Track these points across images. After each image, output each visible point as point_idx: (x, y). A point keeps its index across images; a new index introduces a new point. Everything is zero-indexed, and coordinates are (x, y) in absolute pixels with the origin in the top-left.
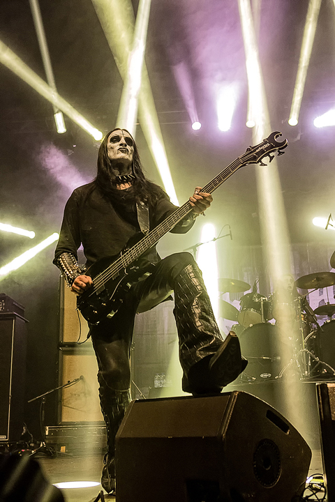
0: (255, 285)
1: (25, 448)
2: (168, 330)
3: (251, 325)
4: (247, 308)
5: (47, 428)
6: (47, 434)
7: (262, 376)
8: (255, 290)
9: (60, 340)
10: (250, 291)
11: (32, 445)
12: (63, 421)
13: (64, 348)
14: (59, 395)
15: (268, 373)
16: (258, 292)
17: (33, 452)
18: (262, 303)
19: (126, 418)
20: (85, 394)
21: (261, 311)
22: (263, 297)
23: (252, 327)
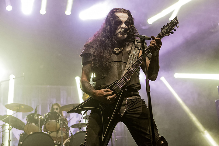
8: (36, 112)
18: (39, 120)
21: (38, 125)
22: (40, 116)
23: (32, 134)
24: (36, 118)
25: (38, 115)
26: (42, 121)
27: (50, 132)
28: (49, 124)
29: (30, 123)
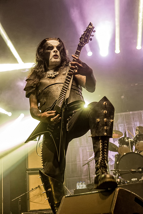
0: (125, 132)
2: (83, 159)
3: (125, 154)
4: (122, 145)
5: (23, 213)
7: (132, 180)
8: (125, 135)
9: (27, 167)
10: (123, 136)
12: (31, 209)
13: (29, 172)
14: (28, 197)
15: (135, 178)
16: (127, 136)
18: (130, 142)
20: (41, 195)
21: (129, 146)
22: (130, 138)
23: (125, 155)
24: (127, 140)
25: (128, 138)
26: (132, 143)
27: (140, 151)
28: (138, 145)
29: (122, 146)
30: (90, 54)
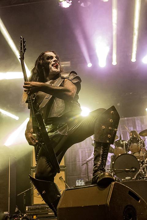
0: (121, 136)
1: (17, 217)
2: (82, 159)
4: (117, 147)
5: (27, 207)
6: (27, 210)
7: (126, 178)
9: (32, 165)
10: (119, 139)
11: (20, 216)
12: (34, 203)
13: (34, 170)
14: (32, 192)
15: (129, 177)
16: (122, 139)
17: (20, 219)
18: (124, 144)
19: (61, 198)
21: (124, 148)
22: (125, 141)
23: (120, 155)
24: (122, 143)
25: (123, 141)
26: (127, 145)
27: (133, 153)
28: (132, 147)
30: (90, 65)
